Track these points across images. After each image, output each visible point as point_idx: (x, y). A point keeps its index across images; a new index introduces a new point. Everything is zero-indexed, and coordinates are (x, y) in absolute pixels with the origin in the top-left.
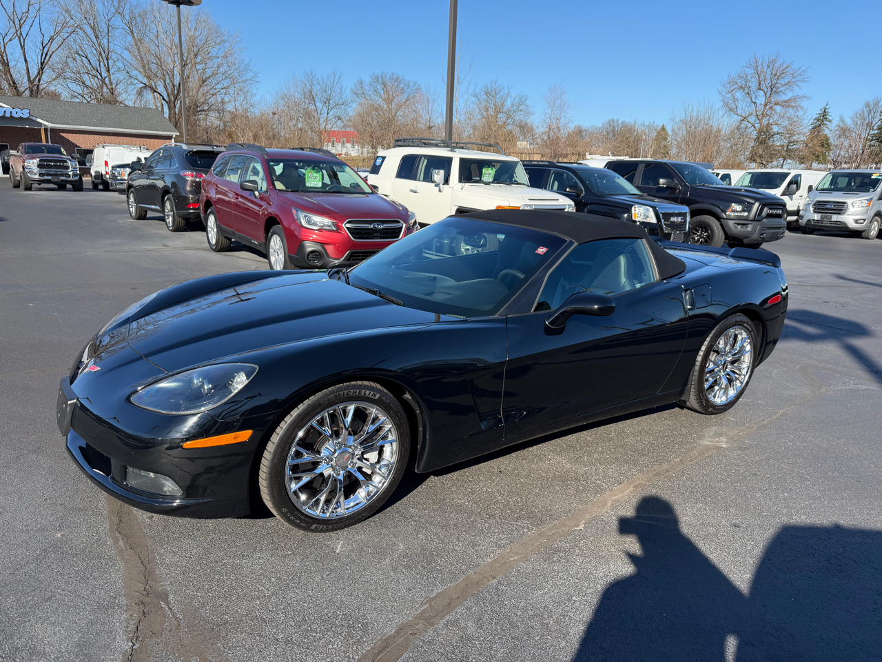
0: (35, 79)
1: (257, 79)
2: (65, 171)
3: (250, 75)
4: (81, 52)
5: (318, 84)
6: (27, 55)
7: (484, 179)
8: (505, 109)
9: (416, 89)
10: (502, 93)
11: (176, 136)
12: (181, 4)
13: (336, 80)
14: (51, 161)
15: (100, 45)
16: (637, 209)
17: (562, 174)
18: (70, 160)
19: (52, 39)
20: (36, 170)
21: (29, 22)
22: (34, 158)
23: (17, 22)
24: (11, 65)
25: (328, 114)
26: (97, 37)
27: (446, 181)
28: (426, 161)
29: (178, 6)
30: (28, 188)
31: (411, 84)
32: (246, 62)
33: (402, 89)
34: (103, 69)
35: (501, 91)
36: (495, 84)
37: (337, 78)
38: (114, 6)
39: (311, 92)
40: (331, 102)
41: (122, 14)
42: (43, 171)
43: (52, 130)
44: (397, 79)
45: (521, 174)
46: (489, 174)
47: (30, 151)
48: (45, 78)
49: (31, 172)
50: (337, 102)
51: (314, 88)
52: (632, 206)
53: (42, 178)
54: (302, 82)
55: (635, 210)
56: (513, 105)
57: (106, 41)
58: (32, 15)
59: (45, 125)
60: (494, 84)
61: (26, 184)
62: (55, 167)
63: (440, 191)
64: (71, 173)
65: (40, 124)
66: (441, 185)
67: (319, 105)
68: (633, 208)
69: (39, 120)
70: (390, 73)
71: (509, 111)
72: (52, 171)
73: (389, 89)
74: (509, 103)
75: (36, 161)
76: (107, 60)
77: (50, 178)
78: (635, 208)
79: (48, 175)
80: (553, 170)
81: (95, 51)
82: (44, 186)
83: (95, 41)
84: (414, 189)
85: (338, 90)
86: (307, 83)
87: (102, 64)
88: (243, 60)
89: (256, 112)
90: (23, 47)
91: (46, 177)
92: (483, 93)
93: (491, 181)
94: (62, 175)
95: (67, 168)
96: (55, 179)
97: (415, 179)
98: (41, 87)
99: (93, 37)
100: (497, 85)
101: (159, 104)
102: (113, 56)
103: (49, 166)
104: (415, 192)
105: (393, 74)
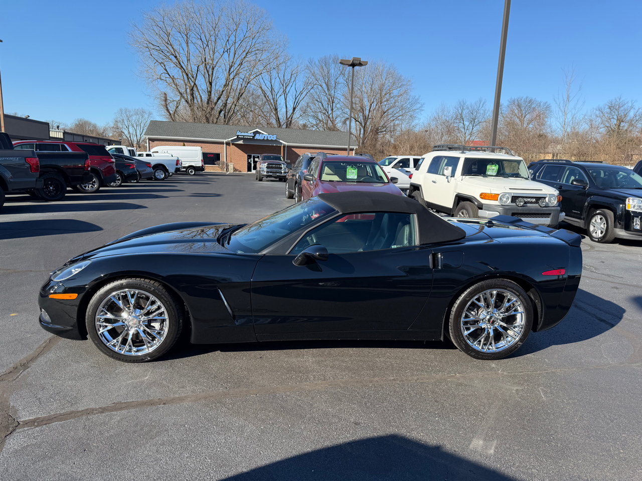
0: (289, 118)
1: (423, 109)
2: (280, 170)
3: (419, 106)
4: (318, 100)
5: (468, 108)
6: (287, 104)
7: (489, 173)
8: (628, 119)
9: (546, 107)
10: (626, 106)
11: (356, 149)
12: (355, 66)
13: (481, 105)
14: (273, 164)
15: (330, 95)
16: (631, 201)
17: (574, 170)
18: (283, 164)
19: (301, 93)
20: (265, 170)
21: (291, 85)
22: (265, 163)
23: (284, 84)
24: (278, 110)
25: (473, 129)
26: (328, 89)
27: (453, 175)
28: (446, 160)
29: (353, 67)
30: (261, 180)
31: (542, 104)
32: (416, 98)
33: (534, 108)
34: (330, 109)
35: (624, 105)
36: (620, 99)
37: (482, 103)
38: (339, 70)
39: (461, 114)
40: (476, 121)
41: (344, 75)
42: (269, 170)
43: (288, 147)
44: (530, 101)
45: (524, 170)
46: (492, 169)
47: (266, 159)
48: (295, 116)
49: (263, 171)
50: (480, 120)
51: (464, 112)
52: (626, 197)
53: (268, 174)
54: (455, 108)
55: (629, 202)
56: (635, 116)
57: (333, 92)
58: (292, 80)
59: (284, 144)
60: (618, 100)
61: (259, 178)
62: (275, 168)
63: (448, 182)
64: (283, 172)
65: (281, 143)
66: (449, 178)
67: (467, 123)
68: (627, 200)
69: (281, 141)
70: (525, 97)
71: (632, 121)
72: (274, 170)
73: (523, 109)
74: (632, 114)
75: (266, 164)
76: (333, 103)
77: (271, 174)
78: (629, 199)
79: (271, 172)
80: (568, 167)
81: (326, 98)
82: (269, 179)
83: (327, 92)
84: (435, 180)
85: (482, 112)
86: (459, 108)
87: (329, 106)
88: (415, 97)
89: (417, 130)
90: (286, 99)
91: (270, 174)
92: (607, 107)
93: (494, 175)
94: (278, 173)
95: (281, 168)
96: (274, 175)
97: (437, 174)
98: (293, 121)
99: (326, 90)
100: (621, 100)
101: (358, 129)
102: (336, 101)
103: (272, 168)
104: (434, 182)
105: (527, 98)
